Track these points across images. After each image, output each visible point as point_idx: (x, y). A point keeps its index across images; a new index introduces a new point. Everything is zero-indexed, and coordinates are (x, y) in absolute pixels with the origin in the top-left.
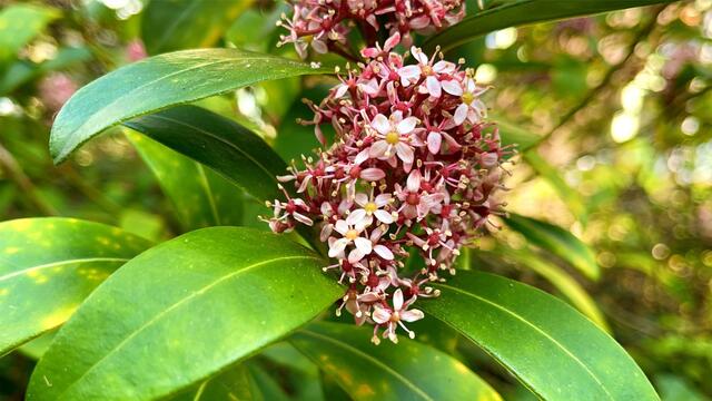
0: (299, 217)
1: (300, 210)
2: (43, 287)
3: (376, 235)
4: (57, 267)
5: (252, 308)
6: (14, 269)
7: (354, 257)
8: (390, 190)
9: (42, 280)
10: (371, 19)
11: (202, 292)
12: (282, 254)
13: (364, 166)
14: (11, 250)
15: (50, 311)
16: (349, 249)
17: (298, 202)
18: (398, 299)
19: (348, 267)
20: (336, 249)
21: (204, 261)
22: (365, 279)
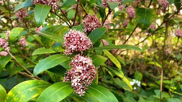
0: (68, 79)
1: (68, 78)
2: (32, 92)
3: (78, 82)
4: (33, 88)
5: (61, 95)
6: (27, 89)
7: (75, 85)
8: (80, 75)
9: (32, 90)
10: (76, 50)
11: (55, 93)
12: (65, 86)
13: (76, 73)
14: (26, 86)
15: (33, 95)
16: (74, 84)
17: (67, 77)
18: (82, 90)
19: (74, 86)
20: (73, 84)
21: (55, 88)
22: (77, 88)
